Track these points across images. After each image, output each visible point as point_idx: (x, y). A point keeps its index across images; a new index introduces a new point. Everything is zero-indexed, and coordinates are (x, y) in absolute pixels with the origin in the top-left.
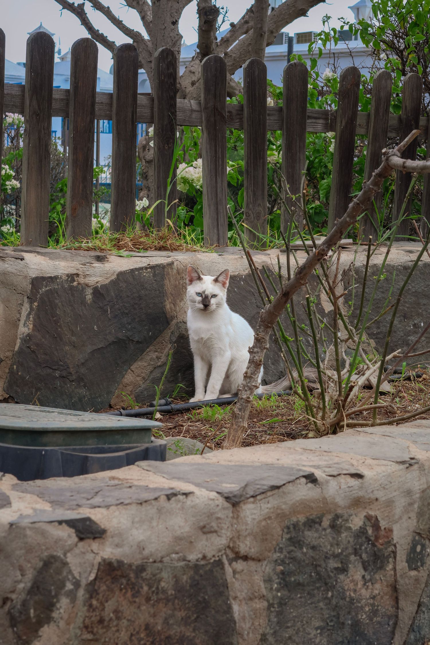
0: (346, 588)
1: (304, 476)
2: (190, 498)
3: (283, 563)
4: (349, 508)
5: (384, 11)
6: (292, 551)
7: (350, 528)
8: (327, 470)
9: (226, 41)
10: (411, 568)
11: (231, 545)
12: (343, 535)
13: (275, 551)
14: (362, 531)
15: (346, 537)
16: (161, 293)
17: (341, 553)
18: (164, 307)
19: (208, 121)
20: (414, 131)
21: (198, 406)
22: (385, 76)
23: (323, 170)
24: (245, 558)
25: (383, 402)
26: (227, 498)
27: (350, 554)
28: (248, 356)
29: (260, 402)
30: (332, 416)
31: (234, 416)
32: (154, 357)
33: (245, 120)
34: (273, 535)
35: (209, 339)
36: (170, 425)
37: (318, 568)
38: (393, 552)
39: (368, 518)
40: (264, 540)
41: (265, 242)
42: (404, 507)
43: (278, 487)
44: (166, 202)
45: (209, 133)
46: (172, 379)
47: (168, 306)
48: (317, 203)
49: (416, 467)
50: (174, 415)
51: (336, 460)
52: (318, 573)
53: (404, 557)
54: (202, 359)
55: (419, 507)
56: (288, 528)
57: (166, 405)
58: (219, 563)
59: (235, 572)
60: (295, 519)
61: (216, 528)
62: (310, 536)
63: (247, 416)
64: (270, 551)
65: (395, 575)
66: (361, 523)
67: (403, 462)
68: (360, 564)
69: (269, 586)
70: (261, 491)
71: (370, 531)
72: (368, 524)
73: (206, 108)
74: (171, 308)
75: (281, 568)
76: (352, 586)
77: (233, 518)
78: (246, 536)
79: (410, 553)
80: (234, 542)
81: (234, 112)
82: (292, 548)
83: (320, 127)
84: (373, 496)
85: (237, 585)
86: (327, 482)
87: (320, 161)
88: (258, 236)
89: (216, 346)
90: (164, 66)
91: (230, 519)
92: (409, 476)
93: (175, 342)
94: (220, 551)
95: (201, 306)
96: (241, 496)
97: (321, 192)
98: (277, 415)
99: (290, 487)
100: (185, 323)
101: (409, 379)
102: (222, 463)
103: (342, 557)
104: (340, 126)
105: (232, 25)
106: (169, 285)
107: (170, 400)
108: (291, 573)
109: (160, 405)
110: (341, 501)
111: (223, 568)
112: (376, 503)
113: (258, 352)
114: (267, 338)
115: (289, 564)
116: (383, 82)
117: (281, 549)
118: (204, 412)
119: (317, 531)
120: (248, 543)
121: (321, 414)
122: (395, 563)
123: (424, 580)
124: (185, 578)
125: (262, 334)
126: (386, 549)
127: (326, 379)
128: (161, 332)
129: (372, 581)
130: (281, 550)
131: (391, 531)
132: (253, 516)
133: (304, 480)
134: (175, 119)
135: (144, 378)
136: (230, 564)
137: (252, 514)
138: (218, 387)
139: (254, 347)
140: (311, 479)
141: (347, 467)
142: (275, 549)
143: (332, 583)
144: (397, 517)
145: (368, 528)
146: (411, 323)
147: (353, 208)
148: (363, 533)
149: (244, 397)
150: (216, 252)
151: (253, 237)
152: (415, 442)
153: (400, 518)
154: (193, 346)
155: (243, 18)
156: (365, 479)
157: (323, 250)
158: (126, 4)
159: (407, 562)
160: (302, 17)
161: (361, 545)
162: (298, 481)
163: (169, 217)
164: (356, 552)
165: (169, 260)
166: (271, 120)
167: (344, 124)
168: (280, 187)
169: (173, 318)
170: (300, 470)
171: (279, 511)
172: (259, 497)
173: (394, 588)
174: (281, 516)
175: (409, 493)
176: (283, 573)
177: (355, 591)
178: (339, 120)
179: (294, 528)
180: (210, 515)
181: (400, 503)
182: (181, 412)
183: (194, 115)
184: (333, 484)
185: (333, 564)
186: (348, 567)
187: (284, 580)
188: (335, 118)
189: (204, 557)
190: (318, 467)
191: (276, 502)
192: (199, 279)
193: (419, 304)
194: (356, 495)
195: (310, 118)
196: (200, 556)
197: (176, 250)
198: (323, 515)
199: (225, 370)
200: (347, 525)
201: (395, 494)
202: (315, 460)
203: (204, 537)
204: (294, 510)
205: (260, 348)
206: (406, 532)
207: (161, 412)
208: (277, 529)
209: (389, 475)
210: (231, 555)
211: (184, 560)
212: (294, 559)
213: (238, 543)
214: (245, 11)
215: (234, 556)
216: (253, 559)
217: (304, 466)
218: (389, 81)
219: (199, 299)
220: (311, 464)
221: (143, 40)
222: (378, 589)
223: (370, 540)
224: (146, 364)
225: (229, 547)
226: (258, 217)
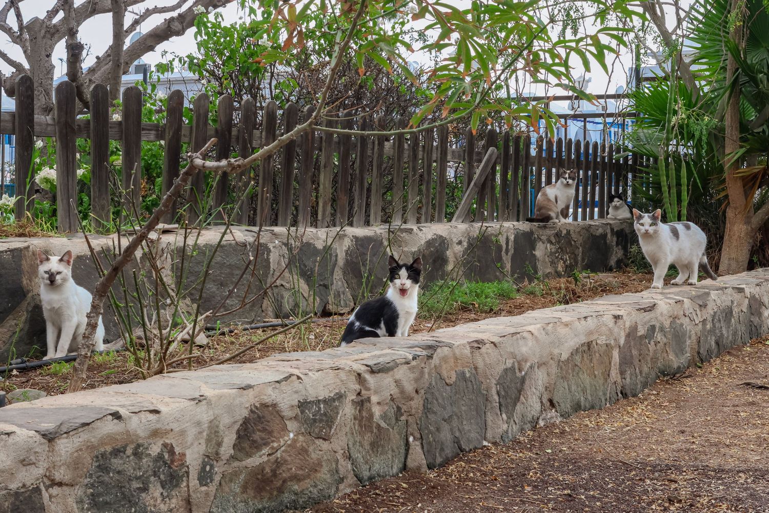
0: (147, 504)
1: (110, 414)
2: (12, 437)
3: (93, 486)
4: (149, 438)
5: (207, 48)
6: (100, 476)
7: (150, 455)
8: (130, 408)
9: (92, 70)
10: (201, 485)
11: (48, 474)
12: (144, 461)
13: (86, 478)
14: (160, 457)
15: (147, 462)
16: (19, 271)
17: (143, 475)
18: (22, 282)
19: (61, 132)
20: (212, 139)
21: (48, 364)
22: (204, 97)
23: (159, 171)
24: (60, 484)
25: (196, 353)
26: (44, 436)
27: (150, 476)
28: (86, 320)
29: (100, 358)
30: (156, 366)
31: (75, 369)
32: (13, 324)
33: (91, 131)
34: (84, 464)
35: (59, 308)
36: (24, 379)
37: (123, 489)
38: (186, 472)
39: (165, 445)
40: (76, 469)
41: (109, 228)
42: (195, 435)
43: (88, 424)
44: (26, 198)
45: (61, 142)
46: (28, 341)
47: (25, 282)
48: (154, 196)
49: (204, 402)
50: (29, 371)
51: (140, 400)
52: (123, 493)
53: (196, 476)
54: (53, 324)
55: (207, 435)
56: (97, 457)
57: (22, 363)
58: (37, 490)
59: (51, 497)
60: (102, 450)
61: (34, 461)
62: (116, 463)
63: (85, 369)
64: (81, 478)
65: (189, 490)
66: (159, 450)
67: (193, 399)
68: (159, 484)
69: (80, 506)
70: (73, 428)
71: (166, 456)
72: (165, 450)
73: (59, 122)
74: (27, 284)
75: (92, 490)
76: (152, 502)
77: (49, 451)
78: (60, 466)
79: (201, 472)
80: (50, 471)
81: (82, 125)
82: (101, 474)
83: (152, 137)
84: (168, 428)
85: (53, 507)
86: (130, 418)
87: (156, 163)
88: (103, 224)
89: (65, 313)
90: (24, 89)
91: (46, 452)
92: (198, 410)
93: (31, 311)
94: (38, 479)
95: (48, 282)
96: (56, 433)
97: (156, 188)
98: (114, 367)
99: (98, 423)
100: (39, 295)
101: (223, 334)
102: (45, 407)
103: (143, 478)
104: (169, 135)
105: (98, 58)
106: (25, 265)
107: (26, 359)
108: (99, 495)
109: (17, 364)
110: (142, 433)
111: (40, 494)
112: (171, 433)
113: (94, 317)
114: (102, 305)
115: (97, 487)
116: (202, 102)
117: (91, 474)
118: (54, 367)
119: (122, 458)
120: (62, 472)
121: (147, 365)
122: (188, 481)
123: (213, 494)
124: (7, 504)
125: (97, 302)
126: (180, 470)
127: (152, 336)
128: (19, 303)
129: (169, 497)
130: (91, 476)
131: (184, 455)
132: (67, 449)
133: (110, 417)
134: (33, 131)
135: (4, 342)
136: (47, 490)
137: (65, 448)
138: (67, 347)
139: (90, 312)
140: (117, 416)
141: (147, 405)
142: (86, 475)
143: (135, 501)
144: (189, 444)
145: (165, 454)
146: (226, 290)
147: (167, 199)
148: (161, 458)
149: (83, 353)
150: (67, 237)
151: (99, 224)
152: (206, 383)
153: (192, 444)
154: (46, 314)
155: (106, 52)
156: (162, 414)
157: (144, 233)
158: (11, 40)
159: (198, 479)
160: (151, 53)
161: (160, 468)
162: (105, 418)
163: (28, 210)
164: (155, 474)
165: (26, 244)
166: (112, 132)
167: (171, 134)
168: (115, 184)
169: (29, 291)
170: (108, 409)
171: (89, 444)
172: (71, 433)
173: (188, 502)
174: (91, 447)
175: (199, 423)
176: (92, 495)
177: (155, 506)
178: (167, 130)
179: (102, 457)
180: (29, 450)
181: (192, 432)
182: (34, 368)
183: (49, 128)
184: (135, 419)
185: (136, 485)
186: (148, 487)
187: (93, 500)
188: (165, 129)
189: (24, 486)
190: (123, 406)
191: (86, 436)
192: (48, 259)
193: (233, 274)
194: (154, 428)
195: (144, 129)
196: (21, 485)
197: (33, 236)
198: (126, 445)
199: (72, 332)
200: (148, 452)
201: (187, 425)
202: (123, 400)
203: (24, 468)
204: (102, 442)
205: (96, 313)
206: (197, 456)
207: (17, 369)
208: (87, 459)
209: (182, 410)
210: (48, 483)
211: (6, 489)
212: (102, 482)
213: (53, 471)
214: (108, 47)
215: (50, 483)
216: (67, 485)
217: (112, 406)
218: (206, 101)
219: (47, 276)
220: (118, 404)
221: (24, 69)
222: (174, 503)
223: (167, 464)
224: (6, 330)
225: (45, 476)
226: (103, 208)
